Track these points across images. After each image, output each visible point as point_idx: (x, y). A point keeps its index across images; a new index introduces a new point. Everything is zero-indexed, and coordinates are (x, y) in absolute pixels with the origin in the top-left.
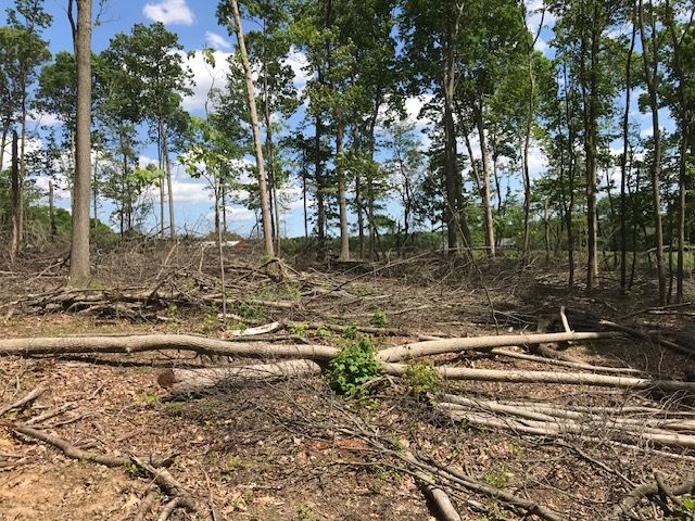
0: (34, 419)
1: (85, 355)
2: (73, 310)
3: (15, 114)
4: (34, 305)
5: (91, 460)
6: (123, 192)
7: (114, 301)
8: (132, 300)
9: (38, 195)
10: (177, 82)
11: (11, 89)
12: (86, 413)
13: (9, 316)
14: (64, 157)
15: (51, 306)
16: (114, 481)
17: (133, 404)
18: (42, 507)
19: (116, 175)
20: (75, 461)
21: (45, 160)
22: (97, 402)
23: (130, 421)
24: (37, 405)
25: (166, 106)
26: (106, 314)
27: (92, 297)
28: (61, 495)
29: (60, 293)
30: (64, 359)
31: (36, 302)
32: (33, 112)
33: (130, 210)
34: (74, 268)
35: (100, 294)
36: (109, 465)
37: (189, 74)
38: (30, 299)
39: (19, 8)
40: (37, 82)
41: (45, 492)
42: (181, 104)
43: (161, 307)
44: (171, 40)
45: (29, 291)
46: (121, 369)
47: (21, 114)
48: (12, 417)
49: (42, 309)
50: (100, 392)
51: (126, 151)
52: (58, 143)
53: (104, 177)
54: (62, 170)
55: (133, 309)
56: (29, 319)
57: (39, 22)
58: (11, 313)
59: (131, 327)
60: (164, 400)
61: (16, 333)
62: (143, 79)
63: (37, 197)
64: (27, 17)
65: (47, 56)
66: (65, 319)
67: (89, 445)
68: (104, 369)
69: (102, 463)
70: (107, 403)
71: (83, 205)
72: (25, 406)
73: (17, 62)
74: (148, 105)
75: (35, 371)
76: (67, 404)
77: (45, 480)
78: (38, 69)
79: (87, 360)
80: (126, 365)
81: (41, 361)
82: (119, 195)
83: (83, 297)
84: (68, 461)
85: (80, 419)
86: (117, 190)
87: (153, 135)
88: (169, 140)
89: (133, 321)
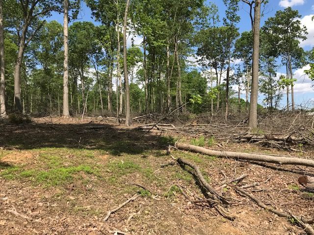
0: (243, 186)
1: (260, 162)
2: (251, 142)
3: (225, 61)
4: (236, 139)
5: (270, 210)
6: (269, 90)
7: (269, 139)
8: (278, 140)
9: (233, 93)
10: (298, 34)
11: (224, 51)
12: (264, 189)
13: (227, 142)
14: (244, 76)
15: (243, 140)
16: (283, 223)
17: (285, 189)
18: (251, 225)
19: (266, 83)
20: (263, 209)
21: (236, 79)
22: (268, 184)
23: (286, 197)
24: (244, 181)
25: (291, 46)
26: (266, 145)
27: (259, 137)
28: (259, 222)
29: (246, 134)
30: (251, 163)
31: (237, 137)
32: (232, 59)
33: (271, 98)
34: (250, 124)
35: (263, 136)
36: (279, 215)
37: (304, 29)
38: (235, 136)
39: (228, 17)
40: (234, 47)
41: (252, 219)
42: (299, 45)
43: (292, 144)
44: (295, 14)
45: (234, 133)
46: (277, 171)
47: (228, 61)
48: (234, 184)
49: (239, 140)
50: (269, 180)
51: (270, 71)
52: (241, 70)
53: (260, 83)
54: (243, 82)
55: (278, 144)
56: (234, 144)
57: (235, 21)
58: (228, 141)
59: (278, 152)
60: (302, 190)
61: (230, 150)
62: (280, 36)
63: (233, 94)
64: (231, 20)
65: (238, 35)
66: (248, 146)
67: (268, 203)
68: (269, 170)
69: (275, 213)
70: (273, 186)
71: (254, 96)
72: (240, 181)
73: (226, 40)
74: (282, 48)
75: (241, 166)
76: (256, 183)
77: (251, 214)
78: (234, 41)
79: (261, 165)
80: (280, 170)
81: (243, 162)
82: (267, 91)
83: (256, 137)
84: (260, 208)
85: (262, 191)
86: (266, 89)
87: (284, 62)
88: (292, 63)
89: (279, 149)
